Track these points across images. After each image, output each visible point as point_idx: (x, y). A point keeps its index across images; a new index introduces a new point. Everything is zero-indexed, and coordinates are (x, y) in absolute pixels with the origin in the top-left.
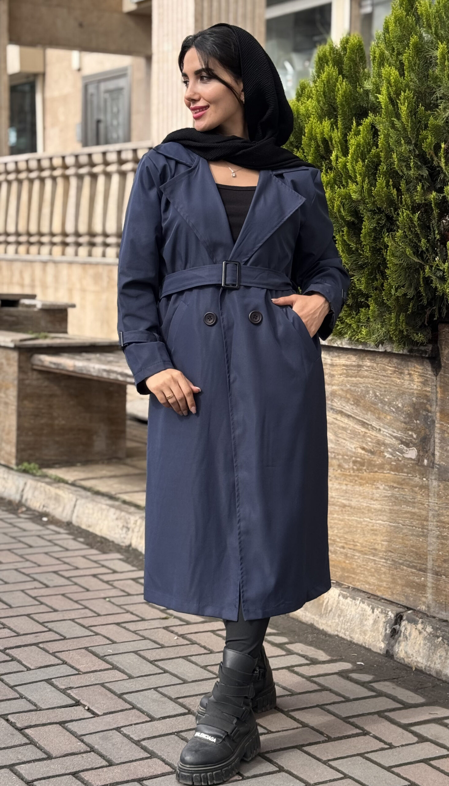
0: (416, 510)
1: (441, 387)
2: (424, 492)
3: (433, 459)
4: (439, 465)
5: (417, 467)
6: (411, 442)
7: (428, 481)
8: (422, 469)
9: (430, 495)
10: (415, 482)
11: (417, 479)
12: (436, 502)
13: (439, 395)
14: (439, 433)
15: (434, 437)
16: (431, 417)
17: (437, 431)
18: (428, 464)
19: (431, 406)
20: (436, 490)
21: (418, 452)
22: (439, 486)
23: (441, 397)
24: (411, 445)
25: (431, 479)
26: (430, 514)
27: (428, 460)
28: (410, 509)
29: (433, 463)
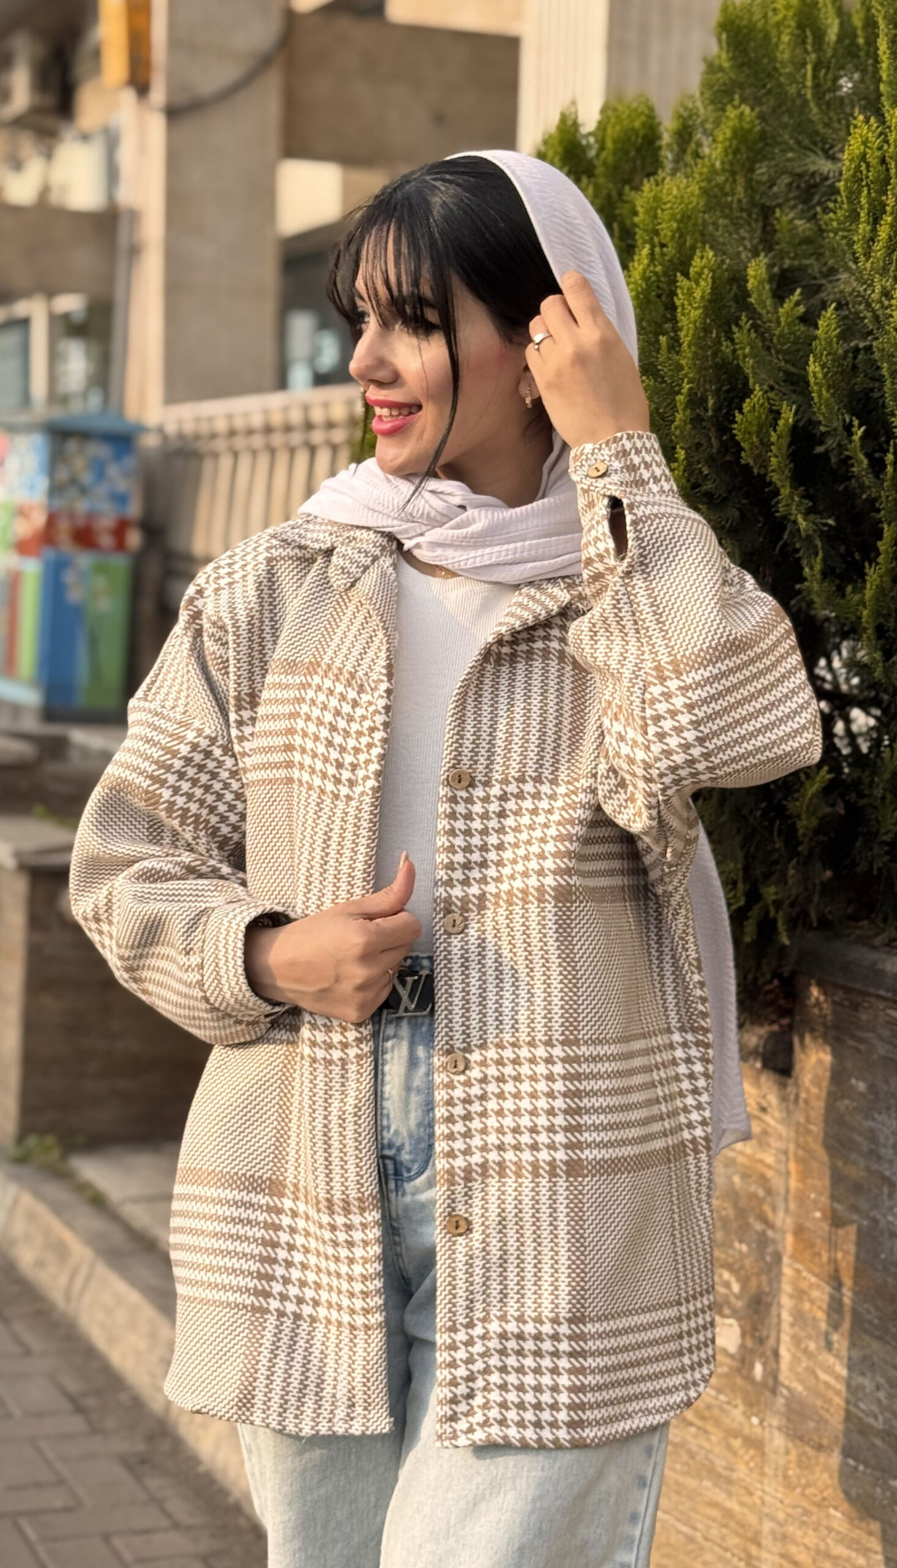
0: (733, 1505)
1: (799, 1160)
2: (752, 1458)
3: (774, 1366)
4: (788, 1388)
5: (739, 1381)
6: (728, 1303)
7: (764, 1428)
8: (749, 1387)
9: (766, 1470)
10: (733, 1420)
11: (737, 1414)
12: (779, 1495)
13: (793, 1183)
14: (791, 1296)
15: (779, 1304)
16: (773, 1241)
17: (787, 1288)
18: (764, 1376)
19: (774, 1209)
20: (782, 1461)
21: (743, 1335)
22: (787, 1452)
23: (797, 1190)
24: (727, 1311)
25: (770, 1426)
26: (767, 1526)
27: (764, 1364)
28: (720, 1496)
29: (776, 1378)
